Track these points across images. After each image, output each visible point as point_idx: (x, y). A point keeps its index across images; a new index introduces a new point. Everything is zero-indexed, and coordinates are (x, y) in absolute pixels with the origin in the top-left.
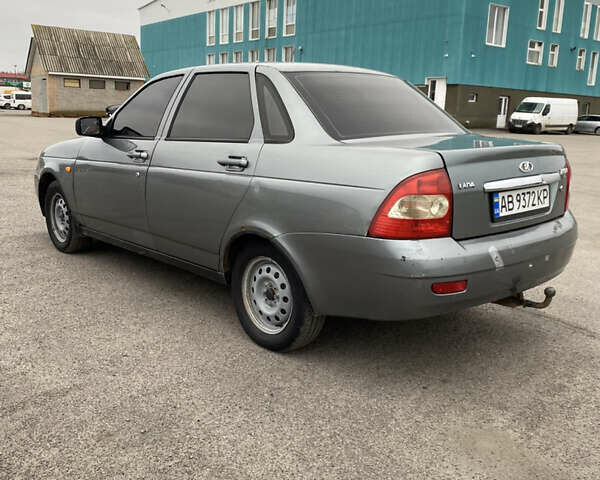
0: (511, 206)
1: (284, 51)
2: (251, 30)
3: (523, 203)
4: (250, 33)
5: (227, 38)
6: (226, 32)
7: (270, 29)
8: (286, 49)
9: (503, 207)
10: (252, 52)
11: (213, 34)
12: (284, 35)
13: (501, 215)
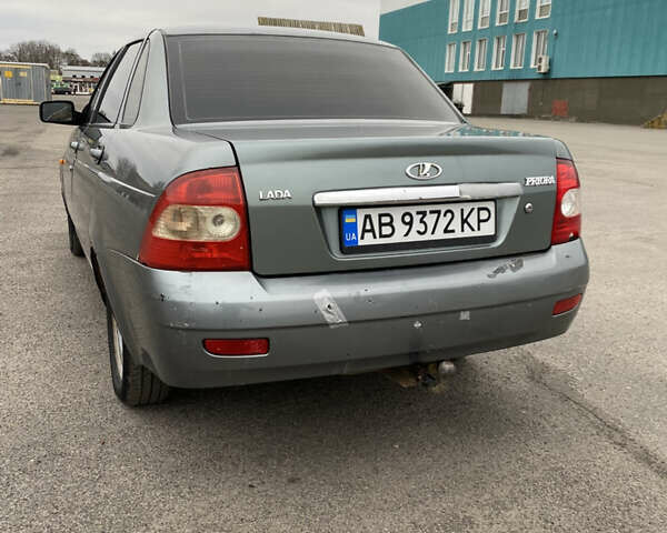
0: (386, 230)
1: (535, 37)
2: (498, 13)
3: (417, 226)
4: (498, 16)
5: (471, 23)
6: (471, 16)
7: (520, 12)
8: (538, 33)
9: (364, 231)
10: (499, 39)
11: (456, 20)
12: (537, 17)
13: (361, 243)
